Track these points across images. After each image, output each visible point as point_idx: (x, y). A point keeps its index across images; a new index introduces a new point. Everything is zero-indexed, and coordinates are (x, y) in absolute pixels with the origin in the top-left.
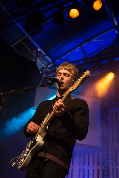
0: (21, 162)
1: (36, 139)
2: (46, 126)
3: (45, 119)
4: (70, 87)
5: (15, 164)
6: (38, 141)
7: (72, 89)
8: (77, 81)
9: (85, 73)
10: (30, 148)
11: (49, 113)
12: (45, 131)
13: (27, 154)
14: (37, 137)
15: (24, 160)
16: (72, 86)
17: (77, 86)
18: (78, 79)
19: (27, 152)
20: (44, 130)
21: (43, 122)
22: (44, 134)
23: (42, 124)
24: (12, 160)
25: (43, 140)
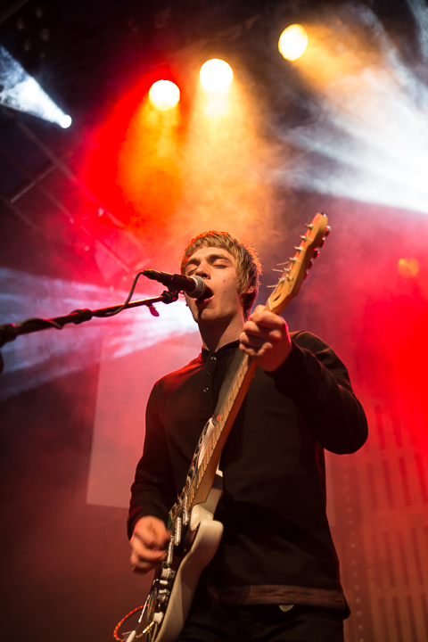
0: (153, 626)
1: (189, 522)
2: (211, 469)
3: (200, 445)
4: (268, 296)
5: (135, 638)
6: (198, 527)
7: (276, 299)
8: (286, 266)
9: (311, 225)
10: (174, 566)
11: (210, 420)
12: (214, 486)
13: (170, 587)
14: (190, 518)
15: (164, 613)
16: (272, 289)
17: (293, 284)
18: (291, 259)
19: (168, 580)
20: (210, 483)
21: (197, 458)
22: (214, 496)
23: (196, 464)
24: (119, 628)
25: (215, 518)
